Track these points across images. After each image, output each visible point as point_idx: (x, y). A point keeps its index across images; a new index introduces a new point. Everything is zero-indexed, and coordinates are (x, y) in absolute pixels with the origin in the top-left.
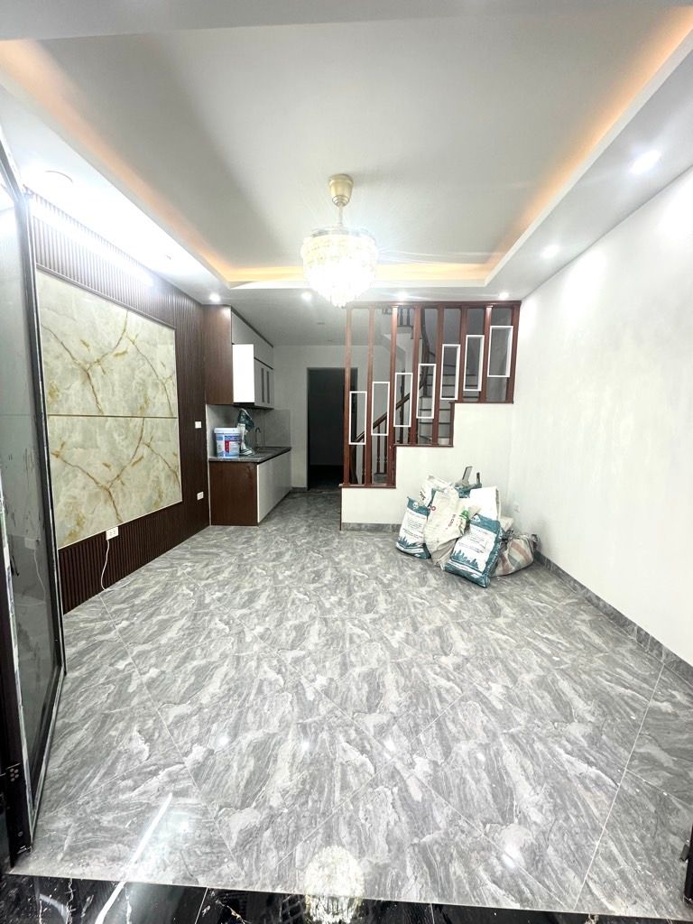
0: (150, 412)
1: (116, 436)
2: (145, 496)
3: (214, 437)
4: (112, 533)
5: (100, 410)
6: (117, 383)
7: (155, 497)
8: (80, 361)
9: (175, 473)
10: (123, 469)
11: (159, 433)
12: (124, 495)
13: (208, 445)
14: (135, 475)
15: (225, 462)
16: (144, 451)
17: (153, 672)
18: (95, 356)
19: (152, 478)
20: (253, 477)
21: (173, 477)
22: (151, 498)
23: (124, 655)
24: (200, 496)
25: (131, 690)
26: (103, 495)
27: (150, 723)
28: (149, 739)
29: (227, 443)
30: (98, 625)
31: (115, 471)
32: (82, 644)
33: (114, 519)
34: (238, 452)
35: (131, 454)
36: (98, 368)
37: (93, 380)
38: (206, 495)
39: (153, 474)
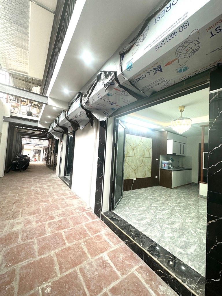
0: (145, 156)
1: (137, 160)
2: (142, 174)
3: (162, 163)
4: (135, 179)
5: (135, 156)
6: (138, 151)
7: (144, 174)
8: (133, 147)
9: (150, 170)
10: (138, 167)
11: (147, 161)
12: (138, 172)
13: (160, 164)
14: (140, 169)
15: (164, 169)
16: (143, 164)
17: (134, 203)
18: (135, 146)
19: (144, 170)
20: (171, 175)
21: (149, 171)
22: (143, 174)
23: (131, 199)
24: (156, 177)
25: (130, 203)
26: (134, 171)
27: (130, 208)
28: (129, 209)
29: (165, 164)
30: (129, 194)
31: (136, 167)
32: (126, 196)
33: (135, 177)
34: (168, 167)
35: (140, 165)
36: (135, 148)
37: (134, 150)
38: (158, 177)
39: (144, 169)
